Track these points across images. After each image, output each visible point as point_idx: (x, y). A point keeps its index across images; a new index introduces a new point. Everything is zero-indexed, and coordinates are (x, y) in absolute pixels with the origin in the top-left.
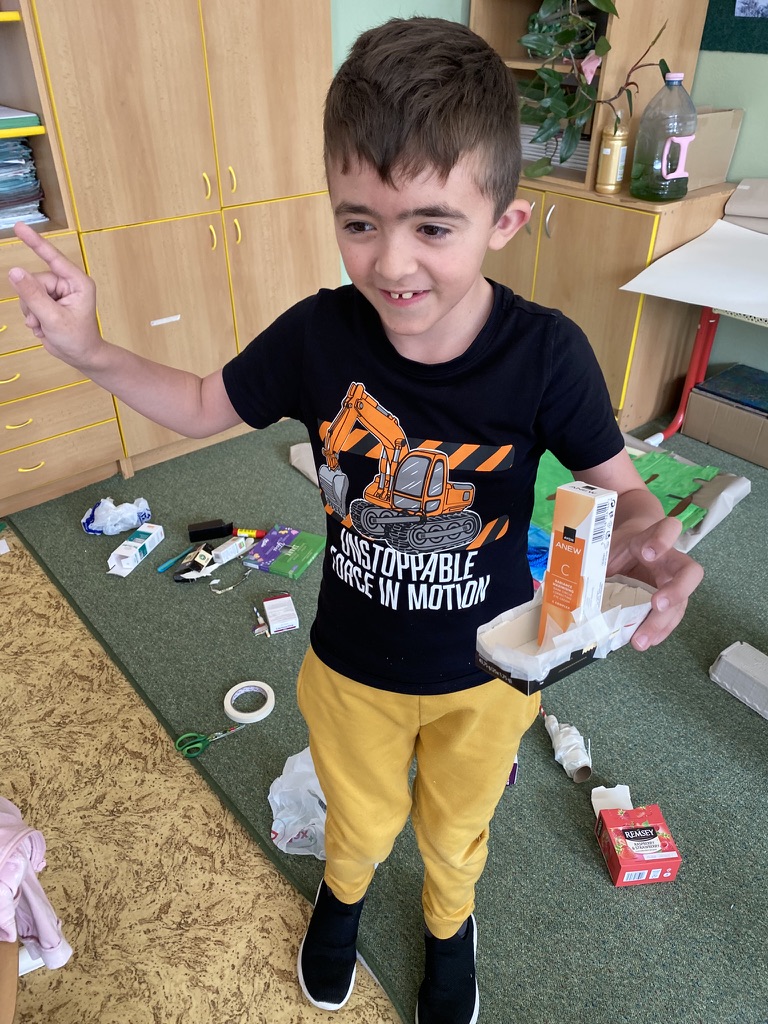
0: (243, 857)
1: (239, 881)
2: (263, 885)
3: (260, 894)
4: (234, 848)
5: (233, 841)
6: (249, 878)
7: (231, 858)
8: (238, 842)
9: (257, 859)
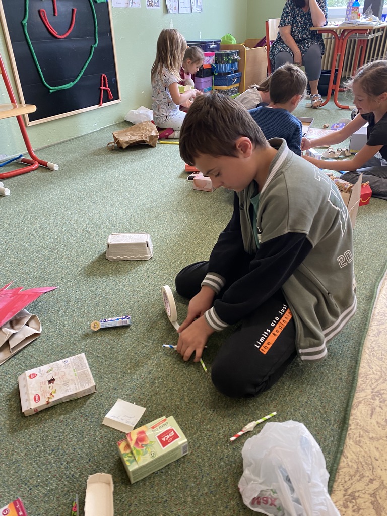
0: (355, 466)
1: (374, 459)
2: (362, 440)
3: (370, 438)
4: (354, 479)
5: (349, 483)
6: (366, 452)
7: (362, 476)
8: (347, 479)
9: (348, 454)
